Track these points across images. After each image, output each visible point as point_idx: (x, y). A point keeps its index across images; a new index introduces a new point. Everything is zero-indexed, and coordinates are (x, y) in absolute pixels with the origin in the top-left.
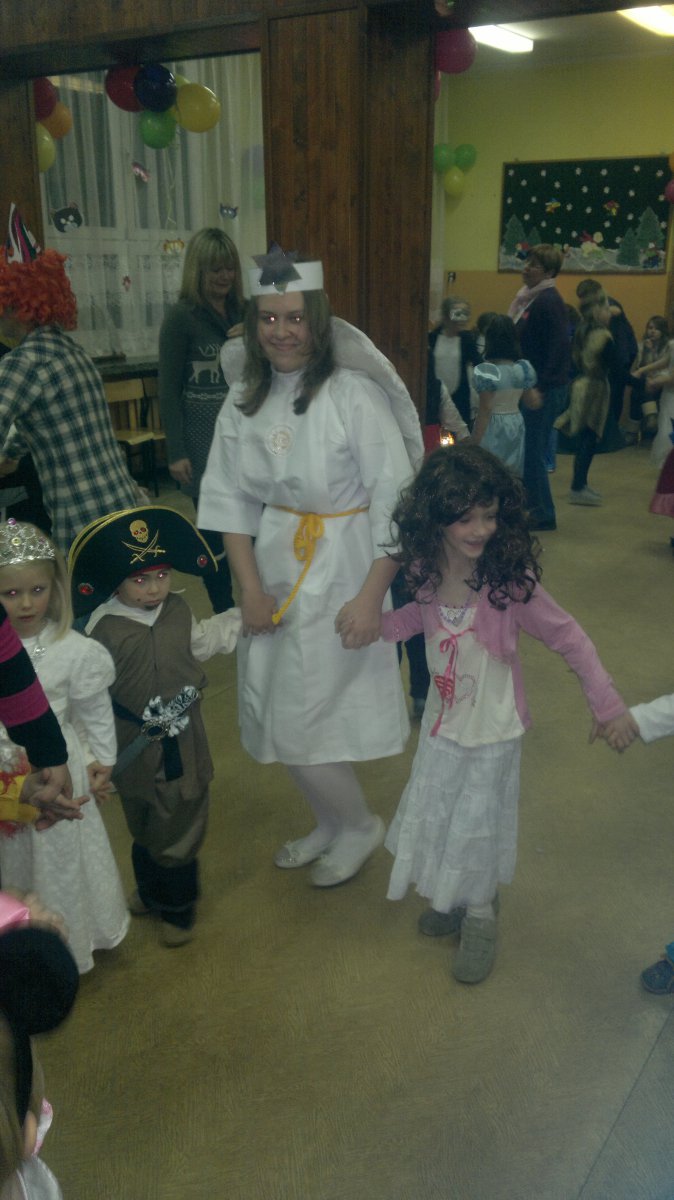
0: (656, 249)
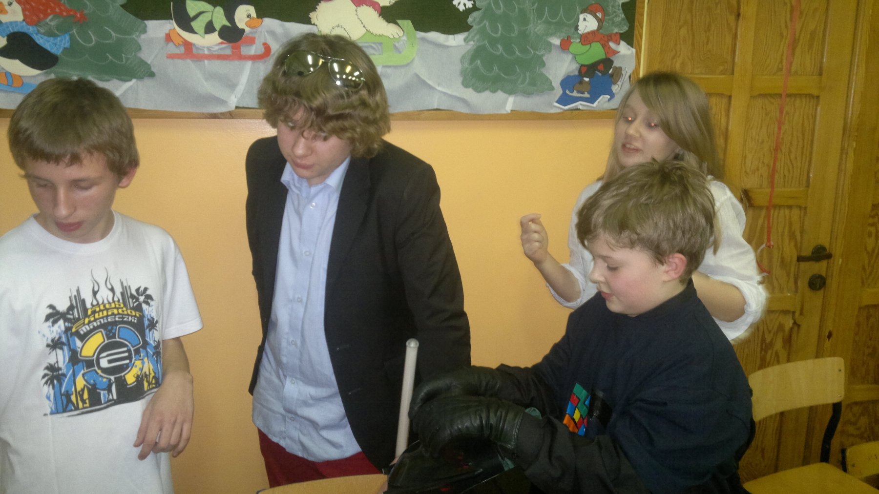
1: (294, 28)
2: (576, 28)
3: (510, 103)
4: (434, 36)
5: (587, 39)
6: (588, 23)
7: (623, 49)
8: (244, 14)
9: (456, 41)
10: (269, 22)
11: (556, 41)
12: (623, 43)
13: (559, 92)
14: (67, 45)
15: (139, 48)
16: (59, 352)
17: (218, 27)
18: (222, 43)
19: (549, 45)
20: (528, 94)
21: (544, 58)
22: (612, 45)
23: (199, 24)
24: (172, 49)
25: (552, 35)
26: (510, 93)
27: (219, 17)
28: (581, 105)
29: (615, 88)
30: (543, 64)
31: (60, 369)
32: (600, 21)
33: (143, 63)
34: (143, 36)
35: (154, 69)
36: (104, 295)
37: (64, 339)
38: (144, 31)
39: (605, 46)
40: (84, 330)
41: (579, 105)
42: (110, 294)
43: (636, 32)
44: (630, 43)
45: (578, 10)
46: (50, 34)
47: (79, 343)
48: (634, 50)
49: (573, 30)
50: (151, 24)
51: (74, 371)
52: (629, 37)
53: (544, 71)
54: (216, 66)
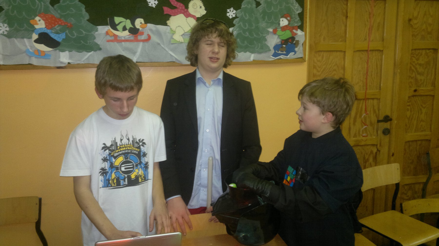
1: (160, 27)
2: (279, 24)
3: (252, 57)
5: (284, 29)
6: (284, 22)
7: (299, 32)
8: (139, 22)
10: (150, 26)
11: (271, 30)
12: (299, 30)
13: (273, 51)
14: (64, 38)
15: (95, 38)
16: (106, 163)
17: (128, 28)
18: (130, 35)
19: (268, 32)
20: (260, 53)
21: (266, 37)
22: (294, 31)
23: (120, 27)
24: (109, 38)
25: (269, 27)
26: (252, 52)
27: (128, 24)
28: (282, 56)
29: (296, 49)
30: (266, 40)
31: (106, 170)
32: (289, 21)
33: (97, 44)
34: (96, 33)
35: (101, 47)
36: (125, 141)
37: (108, 158)
38: (97, 31)
39: (291, 31)
40: (116, 155)
41: (282, 57)
42: (127, 141)
43: (304, 25)
44: (302, 30)
45: (280, 16)
46: (57, 33)
47: (114, 160)
48: (304, 33)
49: (278, 25)
50: (100, 28)
51: (111, 171)
52: (301, 28)
53: (266, 43)
54: (127, 44)
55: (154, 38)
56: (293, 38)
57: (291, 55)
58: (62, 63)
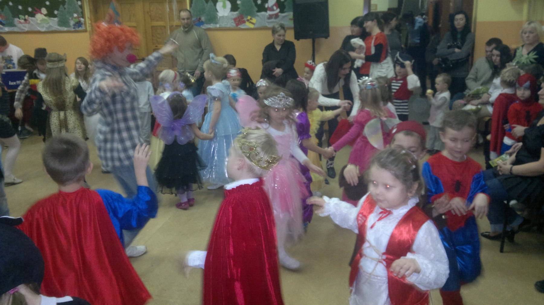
0: (78, 17)
1: (33, 18)
3: (65, 29)
4: (52, 18)
5: (75, 18)
6: (75, 15)
7: (82, 19)
9: (56, 19)
10: (30, 18)
13: (73, 27)
17: (23, 19)
19: (69, 20)
20: (68, 28)
22: (79, 19)
23: (21, 19)
24: (18, 22)
25: (70, 17)
26: (65, 27)
27: (23, 17)
29: (82, 26)
33: (15, 25)
34: (14, 21)
41: (77, 29)
45: (73, 13)
46: (4, 21)
48: (84, 19)
49: (73, 16)
50: (15, 19)
52: (83, 17)
53: (70, 23)
54: (24, 25)
55: (31, 22)
56: (80, 21)
57: (80, 29)
58: (6, 31)
